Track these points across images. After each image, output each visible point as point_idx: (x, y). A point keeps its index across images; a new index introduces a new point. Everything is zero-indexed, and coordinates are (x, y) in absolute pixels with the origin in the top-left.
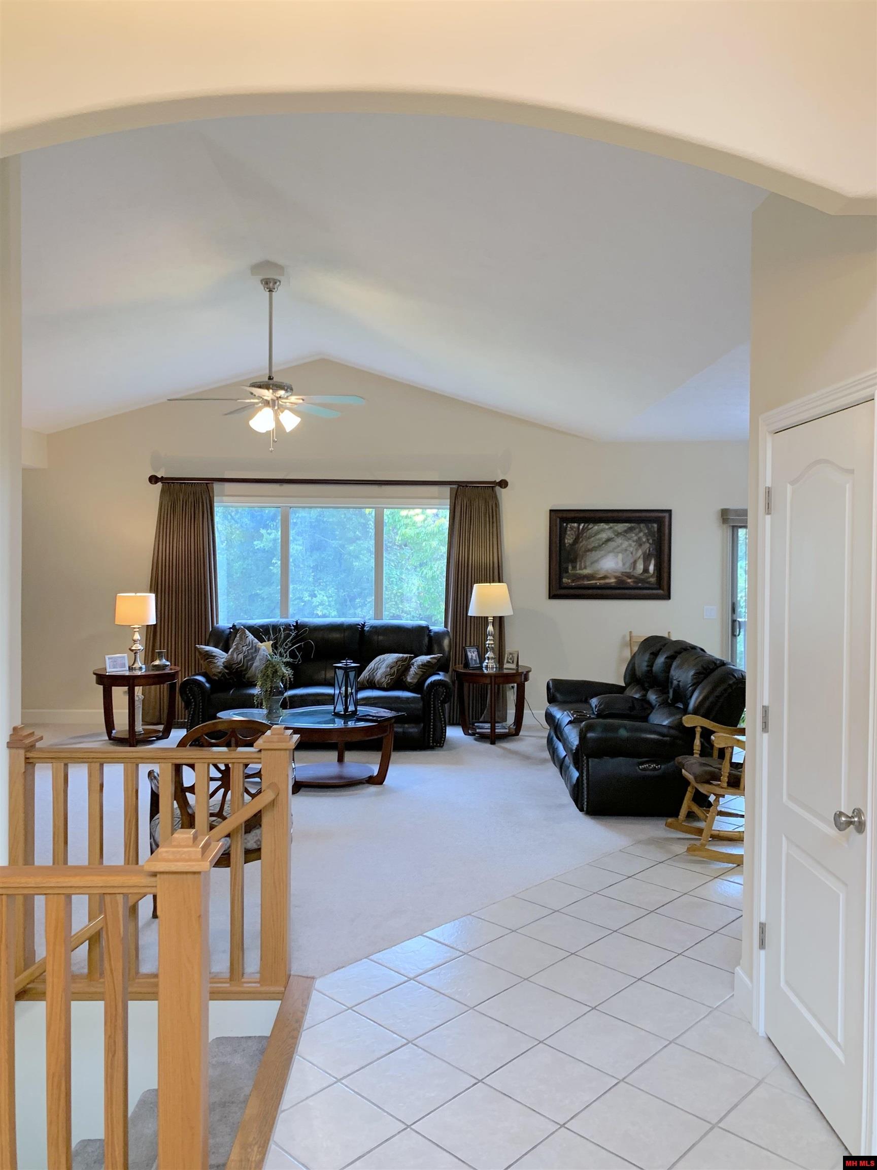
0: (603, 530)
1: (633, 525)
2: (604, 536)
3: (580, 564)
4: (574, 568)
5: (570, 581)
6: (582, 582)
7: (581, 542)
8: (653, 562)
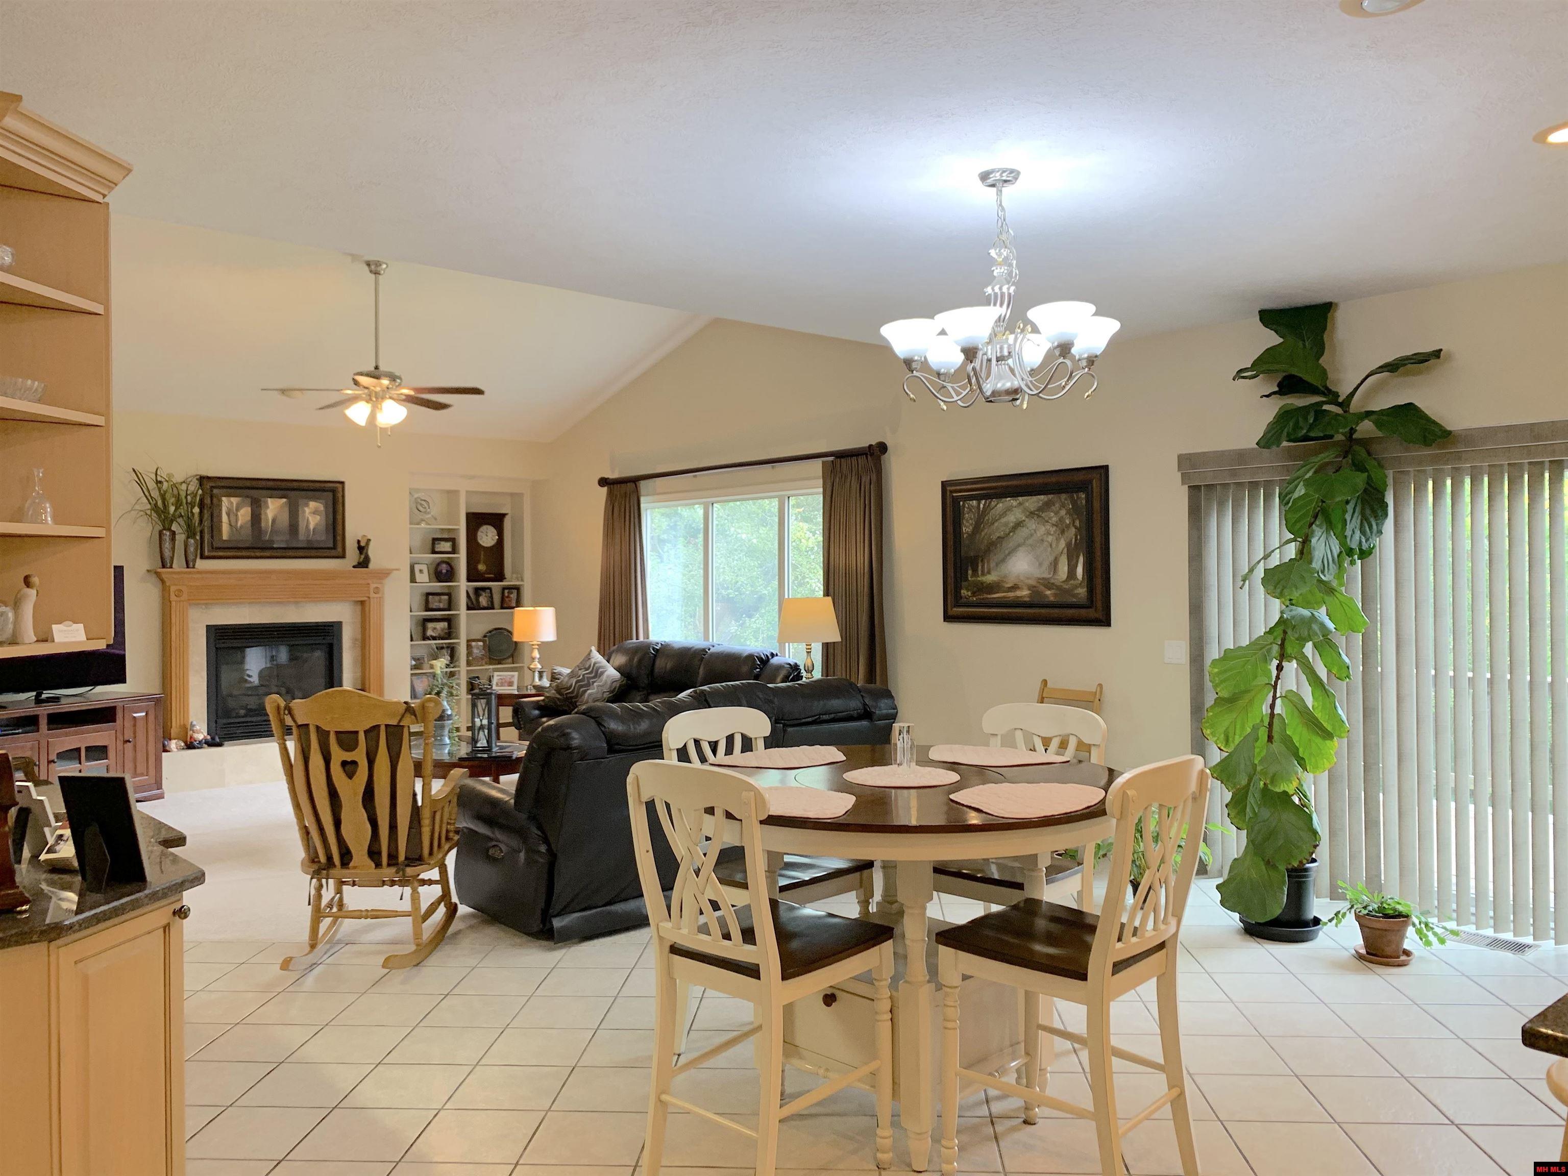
0: (1009, 509)
1: (1050, 496)
2: (1011, 518)
3: (983, 566)
4: (975, 571)
5: (969, 593)
6: (985, 596)
7: (982, 531)
8: (1081, 559)
